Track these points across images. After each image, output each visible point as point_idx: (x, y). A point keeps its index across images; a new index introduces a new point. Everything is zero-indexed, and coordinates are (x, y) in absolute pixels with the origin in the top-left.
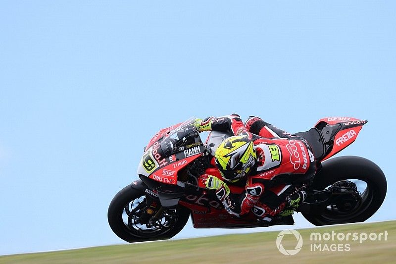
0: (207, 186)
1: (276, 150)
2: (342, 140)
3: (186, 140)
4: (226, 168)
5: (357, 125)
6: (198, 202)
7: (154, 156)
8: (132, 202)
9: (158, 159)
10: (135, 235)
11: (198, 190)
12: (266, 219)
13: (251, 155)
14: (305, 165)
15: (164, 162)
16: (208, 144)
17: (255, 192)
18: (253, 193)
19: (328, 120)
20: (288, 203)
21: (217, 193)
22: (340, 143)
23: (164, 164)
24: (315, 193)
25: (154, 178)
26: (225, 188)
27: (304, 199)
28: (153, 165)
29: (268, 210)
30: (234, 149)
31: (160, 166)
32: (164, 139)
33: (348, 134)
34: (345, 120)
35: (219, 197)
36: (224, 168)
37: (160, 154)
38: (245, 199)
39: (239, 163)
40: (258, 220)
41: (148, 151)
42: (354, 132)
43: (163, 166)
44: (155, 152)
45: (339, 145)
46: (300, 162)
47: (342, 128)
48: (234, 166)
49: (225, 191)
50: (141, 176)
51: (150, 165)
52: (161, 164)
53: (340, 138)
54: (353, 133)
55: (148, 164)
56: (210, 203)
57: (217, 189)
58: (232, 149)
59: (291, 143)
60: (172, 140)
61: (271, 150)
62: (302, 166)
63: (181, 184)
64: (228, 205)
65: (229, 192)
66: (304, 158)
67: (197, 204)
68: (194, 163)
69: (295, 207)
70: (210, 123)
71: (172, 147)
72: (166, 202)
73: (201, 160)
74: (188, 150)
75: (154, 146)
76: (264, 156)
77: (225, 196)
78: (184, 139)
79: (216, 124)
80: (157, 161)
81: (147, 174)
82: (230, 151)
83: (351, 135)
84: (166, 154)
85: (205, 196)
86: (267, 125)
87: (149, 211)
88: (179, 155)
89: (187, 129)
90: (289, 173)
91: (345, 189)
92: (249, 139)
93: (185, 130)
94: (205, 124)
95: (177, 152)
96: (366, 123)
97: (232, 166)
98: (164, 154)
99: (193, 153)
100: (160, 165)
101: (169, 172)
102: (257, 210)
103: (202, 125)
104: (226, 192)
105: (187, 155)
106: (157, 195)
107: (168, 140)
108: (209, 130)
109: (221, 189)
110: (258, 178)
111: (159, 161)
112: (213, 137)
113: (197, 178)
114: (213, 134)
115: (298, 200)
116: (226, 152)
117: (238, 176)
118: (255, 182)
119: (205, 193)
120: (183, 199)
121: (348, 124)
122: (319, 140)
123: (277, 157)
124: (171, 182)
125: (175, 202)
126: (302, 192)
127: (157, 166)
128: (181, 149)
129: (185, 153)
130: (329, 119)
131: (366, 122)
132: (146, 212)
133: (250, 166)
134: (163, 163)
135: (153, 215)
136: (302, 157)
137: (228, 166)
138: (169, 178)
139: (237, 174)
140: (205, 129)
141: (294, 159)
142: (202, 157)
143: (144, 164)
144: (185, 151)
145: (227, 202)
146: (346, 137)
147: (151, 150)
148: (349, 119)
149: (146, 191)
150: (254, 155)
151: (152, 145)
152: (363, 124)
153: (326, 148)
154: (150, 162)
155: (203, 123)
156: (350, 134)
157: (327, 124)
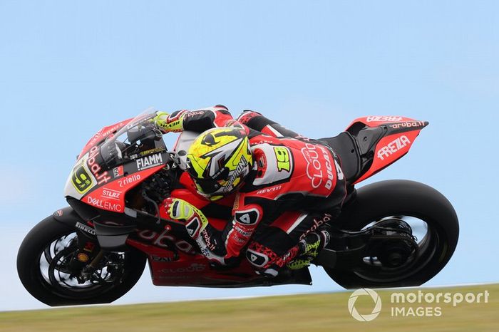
0: (171, 215)
1: (285, 154)
2: (388, 151)
3: (141, 144)
4: (203, 175)
5: (412, 128)
6: (158, 242)
7: (90, 167)
8: (55, 242)
9: (95, 172)
10: (60, 295)
11: (158, 222)
12: (271, 271)
13: (243, 157)
14: (329, 182)
15: (105, 177)
16: (177, 152)
17: (248, 219)
18: (245, 219)
19: (368, 121)
20: (302, 249)
21: (187, 226)
22: (384, 156)
23: (106, 180)
24: (345, 236)
25: (88, 202)
26: (198, 217)
27: (326, 244)
28: (88, 182)
29: (273, 256)
30: (217, 145)
31: (99, 183)
32: (107, 142)
33: (397, 141)
34: (394, 120)
35: (190, 231)
36: (200, 176)
37: (99, 165)
38: (231, 232)
39: (223, 169)
40: (258, 273)
41: (81, 160)
42: (407, 140)
43: (104, 183)
44: (92, 161)
45: (382, 158)
46: (321, 176)
47: (388, 132)
48: (216, 173)
49: (200, 221)
50: (69, 198)
51: (83, 182)
52: (100, 180)
53: (386, 147)
54: (405, 141)
55: (80, 179)
56: (177, 244)
57: (187, 218)
58: (214, 147)
59: (309, 146)
60: (119, 144)
61: (277, 153)
62: (324, 183)
63: (131, 213)
64: (206, 243)
65: (206, 224)
66: (329, 172)
67: (157, 245)
68: (154, 180)
69: (311, 256)
70: (181, 120)
71: (120, 155)
72: (106, 241)
73: (165, 176)
74: (144, 159)
75: (91, 151)
76: (265, 162)
77: (199, 230)
78: (139, 142)
79: (190, 120)
80: (94, 175)
81: (78, 195)
82: (210, 149)
83: (402, 144)
84: (110, 164)
85: (169, 233)
86: (271, 123)
87: (82, 258)
88: (128, 167)
89: (143, 127)
90: (303, 192)
91: (393, 231)
92: (243, 132)
93: (139, 128)
94: (173, 120)
95: (126, 162)
96: (425, 126)
97: (212, 173)
98: (106, 165)
99: (152, 163)
100: (98, 181)
101: (112, 192)
102: (256, 258)
103: (168, 123)
104: (201, 224)
105: (141, 166)
106: (93, 232)
107: (112, 144)
108: (180, 131)
109: (192, 218)
110: (254, 195)
111: (97, 175)
112: (184, 141)
113: (158, 204)
114: (186, 136)
115: (316, 245)
116: (205, 149)
117: (221, 190)
118: (248, 202)
119: (168, 228)
120: (133, 236)
121: (397, 126)
122: (353, 151)
123: (286, 166)
124: (115, 208)
125: (121, 240)
126: (323, 232)
127: (94, 183)
128: (133, 157)
129: (138, 164)
130: (369, 118)
131: (426, 124)
132: (77, 258)
133: (241, 175)
134: (103, 178)
135: (88, 262)
136: (325, 170)
137: (206, 172)
138: (113, 202)
139: (220, 186)
140: (173, 128)
141: (312, 171)
142: (166, 171)
143: (74, 179)
144: (138, 161)
145: (204, 239)
146: (394, 147)
147: (86, 157)
148: (400, 119)
149: (77, 226)
150: (249, 158)
151: (87, 151)
152: (421, 127)
153: (362, 164)
154: (83, 177)
155: (170, 119)
156: (400, 142)
157: (365, 125)
